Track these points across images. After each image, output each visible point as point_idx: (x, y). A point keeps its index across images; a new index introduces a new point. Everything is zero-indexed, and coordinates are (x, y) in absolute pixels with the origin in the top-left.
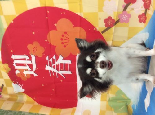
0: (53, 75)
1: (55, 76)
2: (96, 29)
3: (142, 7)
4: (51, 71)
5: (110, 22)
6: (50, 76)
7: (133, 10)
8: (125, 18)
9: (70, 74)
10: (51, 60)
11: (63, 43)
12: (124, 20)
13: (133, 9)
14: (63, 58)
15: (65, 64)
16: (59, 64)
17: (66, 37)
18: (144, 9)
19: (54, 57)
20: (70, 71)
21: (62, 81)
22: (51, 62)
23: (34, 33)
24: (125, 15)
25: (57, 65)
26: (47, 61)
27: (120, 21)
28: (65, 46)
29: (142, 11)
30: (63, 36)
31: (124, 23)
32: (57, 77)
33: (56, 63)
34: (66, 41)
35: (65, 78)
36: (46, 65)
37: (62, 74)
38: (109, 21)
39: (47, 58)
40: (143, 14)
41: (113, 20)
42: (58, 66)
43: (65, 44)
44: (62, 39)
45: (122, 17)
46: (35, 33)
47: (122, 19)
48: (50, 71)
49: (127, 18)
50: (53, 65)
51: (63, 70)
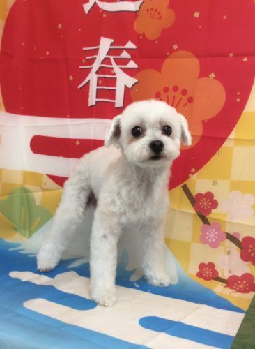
2: (193, 174)
3: (230, 272)
4: (96, 52)
5: (205, 204)
7: (226, 254)
14: (130, 87)
15: (115, 90)
16: (114, 74)
18: (226, 276)
24: (217, 237)
25: (112, 69)
26: (124, 45)
27: (206, 225)
30: (184, 92)
31: (201, 233)
32: (81, 67)
35: (80, 87)
36: (112, 41)
37: (89, 81)
38: (209, 202)
39: (130, 45)
40: (216, 273)
41: (209, 212)
45: (214, 230)
46: (196, 18)
47: (210, 230)
48: (98, 49)
49: (210, 240)
50: (112, 58)
51: (98, 85)
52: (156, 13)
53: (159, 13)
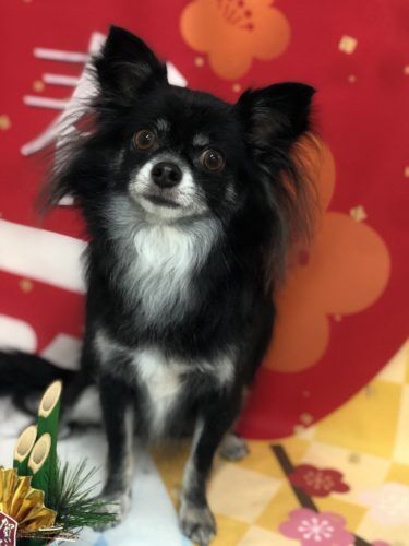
1: (39, 86)
23: (348, 45)
24: (328, 535)
45: (325, 523)
46: (343, 54)
52: (241, 12)
53: (248, 14)
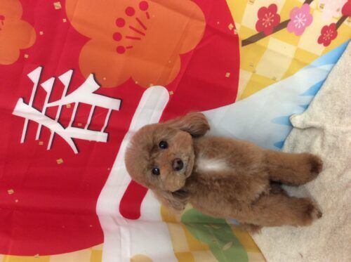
0: (37, 138)
1: (41, 143)
2: (234, 28)
3: (338, 10)
4: (33, 125)
5: (268, 20)
6: (22, 141)
7: (321, 10)
8: (300, 21)
9: (100, 143)
10: (48, 86)
11: (117, 37)
12: (296, 25)
13: (322, 7)
14: (97, 87)
15: (96, 107)
16: (73, 104)
17: (137, 19)
18: (339, 15)
19: (66, 78)
20: (104, 132)
21: (60, 161)
22: (46, 93)
24: (304, 16)
25: (64, 107)
26: (32, 84)
27: (288, 25)
28: (121, 50)
29: (333, 17)
30: (130, 11)
31: (293, 34)
32: (49, 148)
33: (65, 100)
34: (132, 34)
35: (76, 151)
36: (21, 100)
37: (73, 139)
38: (268, 15)
39: (34, 75)
40: (332, 25)
41: (278, 17)
42: (66, 110)
43: (125, 42)
44: (120, 23)
45: (297, 17)
47: (295, 21)
48: (29, 121)
49: (304, 24)
50: (46, 105)
51: (83, 127)
